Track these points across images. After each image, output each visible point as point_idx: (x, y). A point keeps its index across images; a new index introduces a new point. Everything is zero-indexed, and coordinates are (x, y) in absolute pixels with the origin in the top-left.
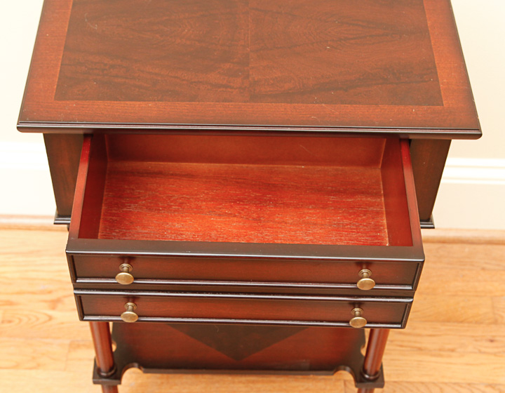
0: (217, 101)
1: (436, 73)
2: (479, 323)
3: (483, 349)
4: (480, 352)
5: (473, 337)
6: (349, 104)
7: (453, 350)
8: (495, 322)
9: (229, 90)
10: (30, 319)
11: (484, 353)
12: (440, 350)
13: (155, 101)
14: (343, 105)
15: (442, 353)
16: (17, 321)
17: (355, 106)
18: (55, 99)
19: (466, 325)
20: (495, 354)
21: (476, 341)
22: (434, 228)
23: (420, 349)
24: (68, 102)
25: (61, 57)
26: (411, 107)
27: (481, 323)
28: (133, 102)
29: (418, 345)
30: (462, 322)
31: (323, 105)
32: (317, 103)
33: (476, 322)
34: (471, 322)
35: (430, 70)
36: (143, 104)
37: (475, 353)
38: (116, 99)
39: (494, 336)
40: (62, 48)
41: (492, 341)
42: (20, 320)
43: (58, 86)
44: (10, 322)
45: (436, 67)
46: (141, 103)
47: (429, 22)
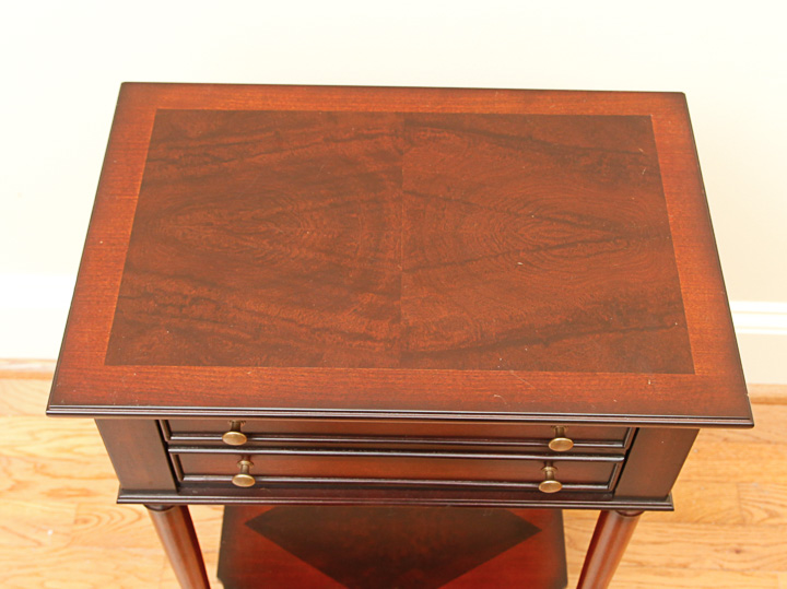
0: (350, 367)
1: (683, 310)
2: (720, 523)
3: (726, 565)
4: (722, 568)
5: (712, 545)
6: (551, 370)
7: (685, 566)
8: (743, 523)
9: (369, 343)
10: (112, 518)
11: (728, 570)
12: (668, 565)
13: (256, 365)
14: (541, 373)
15: (671, 570)
16: (95, 520)
17: (560, 373)
18: (106, 364)
19: (703, 526)
20: (742, 572)
21: (716, 551)
22: (673, 510)
23: (640, 564)
24: (125, 369)
25: (119, 283)
26: (646, 376)
27: (724, 524)
28: (225, 369)
29: (638, 558)
30: (697, 522)
31: (512, 371)
32: (502, 369)
33: (717, 523)
34: (709, 523)
35: (673, 306)
36: (238, 371)
37: (716, 570)
38: (199, 363)
39: (740, 544)
40: (122, 267)
41: (738, 552)
42: (100, 518)
43: (112, 337)
44: (85, 521)
45: (682, 300)
46: (236, 369)
47: (670, 216)
